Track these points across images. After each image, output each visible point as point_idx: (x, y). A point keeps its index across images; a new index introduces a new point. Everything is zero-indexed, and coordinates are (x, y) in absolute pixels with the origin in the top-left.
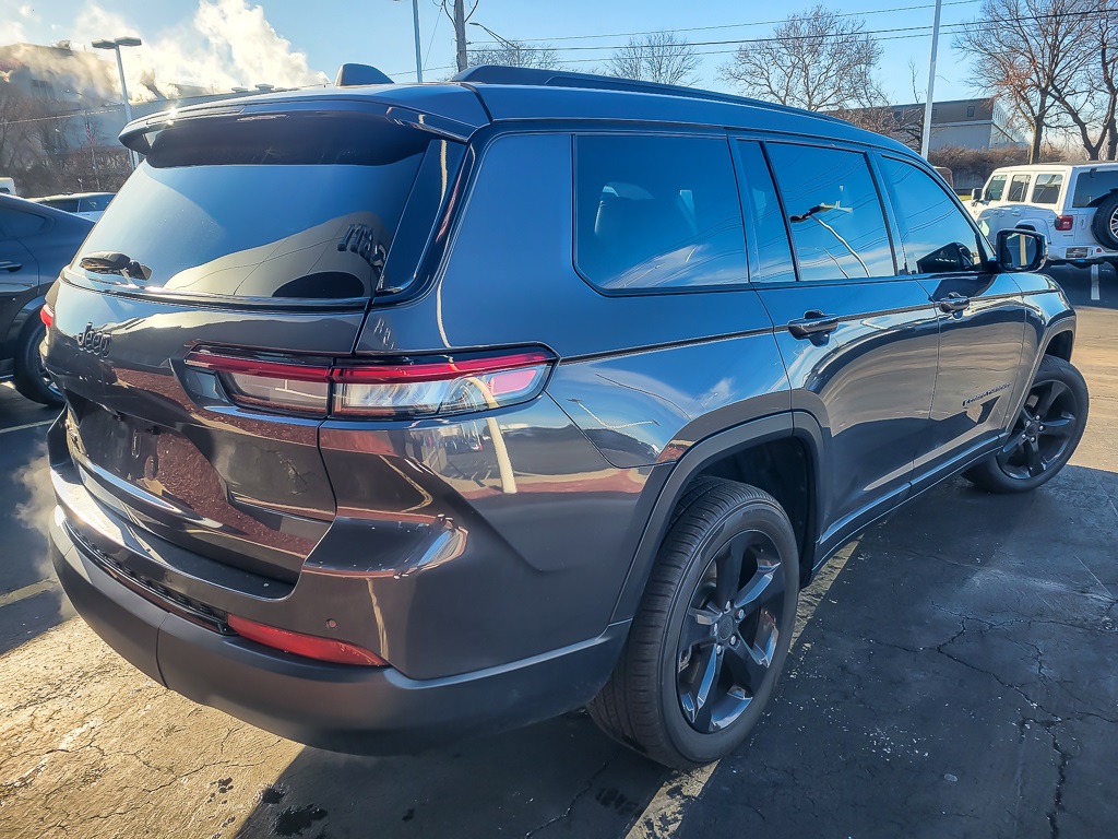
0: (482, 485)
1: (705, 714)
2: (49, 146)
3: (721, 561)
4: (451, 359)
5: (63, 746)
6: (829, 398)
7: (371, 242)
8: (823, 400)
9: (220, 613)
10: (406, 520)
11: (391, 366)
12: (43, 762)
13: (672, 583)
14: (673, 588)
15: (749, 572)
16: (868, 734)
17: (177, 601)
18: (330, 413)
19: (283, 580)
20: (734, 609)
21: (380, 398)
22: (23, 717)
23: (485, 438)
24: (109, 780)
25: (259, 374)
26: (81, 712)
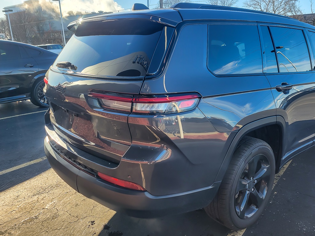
0: (175, 136)
1: (243, 213)
2: (39, 30)
3: (250, 164)
4: (168, 97)
5: (47, 208)
6: (289, 111)
7: (144, 60)
8: (286, 112)
9: (96, 172)
10: (151, 146)
11: (150, 98)
12: (41, 212)
13: (235, 170)
14: (235, 172)
15: (259, 168)
16: (298, 223)
17: (83, 167)
18: (131, 112)
19: (115, 162)
20: (254, 180)
21: (147, 108)
22: (35, 198)
23: (176, 121)
24: (59, 218)
25: (110, 99)
26: (51, 198)
